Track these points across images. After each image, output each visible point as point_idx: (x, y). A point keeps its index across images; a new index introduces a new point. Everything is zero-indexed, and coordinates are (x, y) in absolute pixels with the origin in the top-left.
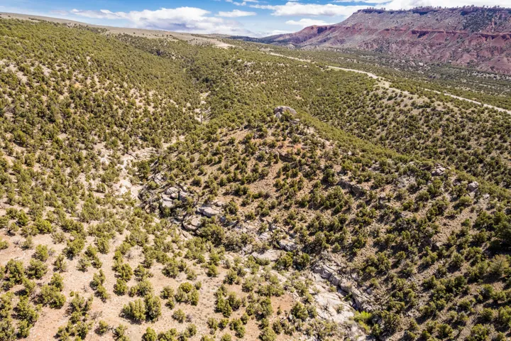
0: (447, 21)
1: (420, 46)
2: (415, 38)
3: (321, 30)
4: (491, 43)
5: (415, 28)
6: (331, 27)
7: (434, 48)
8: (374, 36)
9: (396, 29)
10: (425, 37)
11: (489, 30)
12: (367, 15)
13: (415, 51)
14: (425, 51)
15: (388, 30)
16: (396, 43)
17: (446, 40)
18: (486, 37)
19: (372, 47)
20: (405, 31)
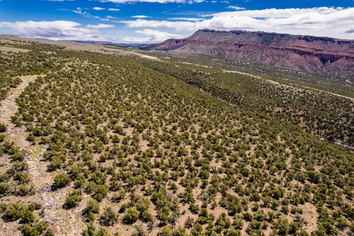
0: (252, 39)
1: (242, 53)
2: (236, 48)
3: (177, 41)
4: (277, 52)
5: (236, 42)
6: (184, 40)
7: (249, 54)
8: (213, 46)
9: (225, 42)
10: (243, 47)
11: (273, 44)
12: (205, 33)
13: (240, 55)
14: (245, 55)
15: (221, 43)
16: (228, 50)
17: (254, 49)
18: (274, 48)
19: (214, 53)
20: (231, 44)
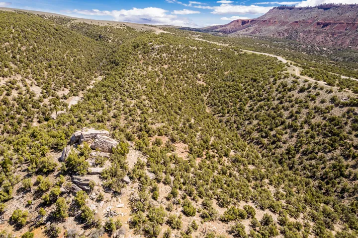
0: (347, 14)
1: (323, 35)
2: (319, 29)
3: (244, 22)
5: (320, 21)
6: (252, 21)
7: (335, 36)
8: (285, 27)
9: (304, 21)
10: (328, 27)
12: (280, 11)
13: (319, 38)
14: (328, 38)
15: (297, 22)
16: (304, 32)
17: (346, 29)
19: (283, 35)
20: (311, 23)
